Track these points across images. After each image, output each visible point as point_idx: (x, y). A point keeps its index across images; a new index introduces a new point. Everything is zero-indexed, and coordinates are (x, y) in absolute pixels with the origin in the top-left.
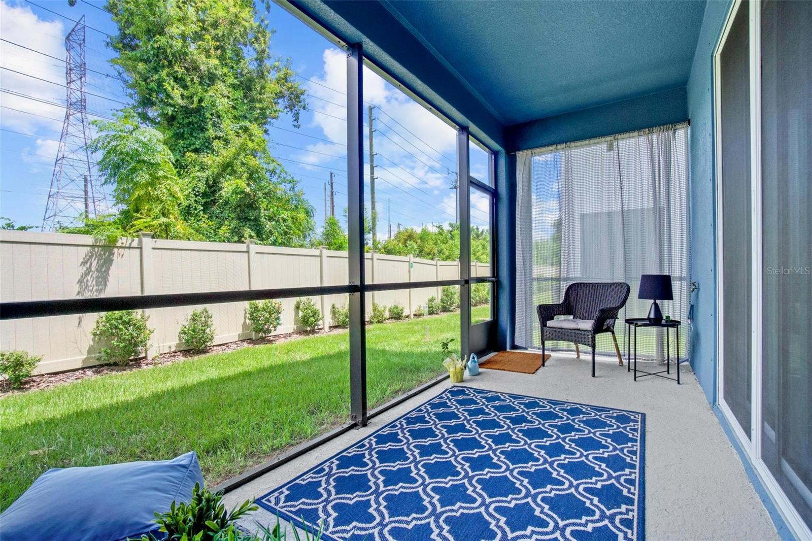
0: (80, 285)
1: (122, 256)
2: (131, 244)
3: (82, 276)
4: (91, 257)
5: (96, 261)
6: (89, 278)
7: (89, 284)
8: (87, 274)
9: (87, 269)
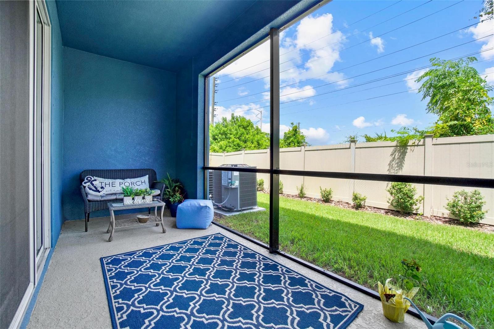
0: (389, 166)
1: (413, 151)
2: (418, 143)
3: (390, 162)
4: (395, 151)
5: (398, 153)
6: (394, 163)
7: (394, 166)
8: (393, 161)
9: (393, 158)
